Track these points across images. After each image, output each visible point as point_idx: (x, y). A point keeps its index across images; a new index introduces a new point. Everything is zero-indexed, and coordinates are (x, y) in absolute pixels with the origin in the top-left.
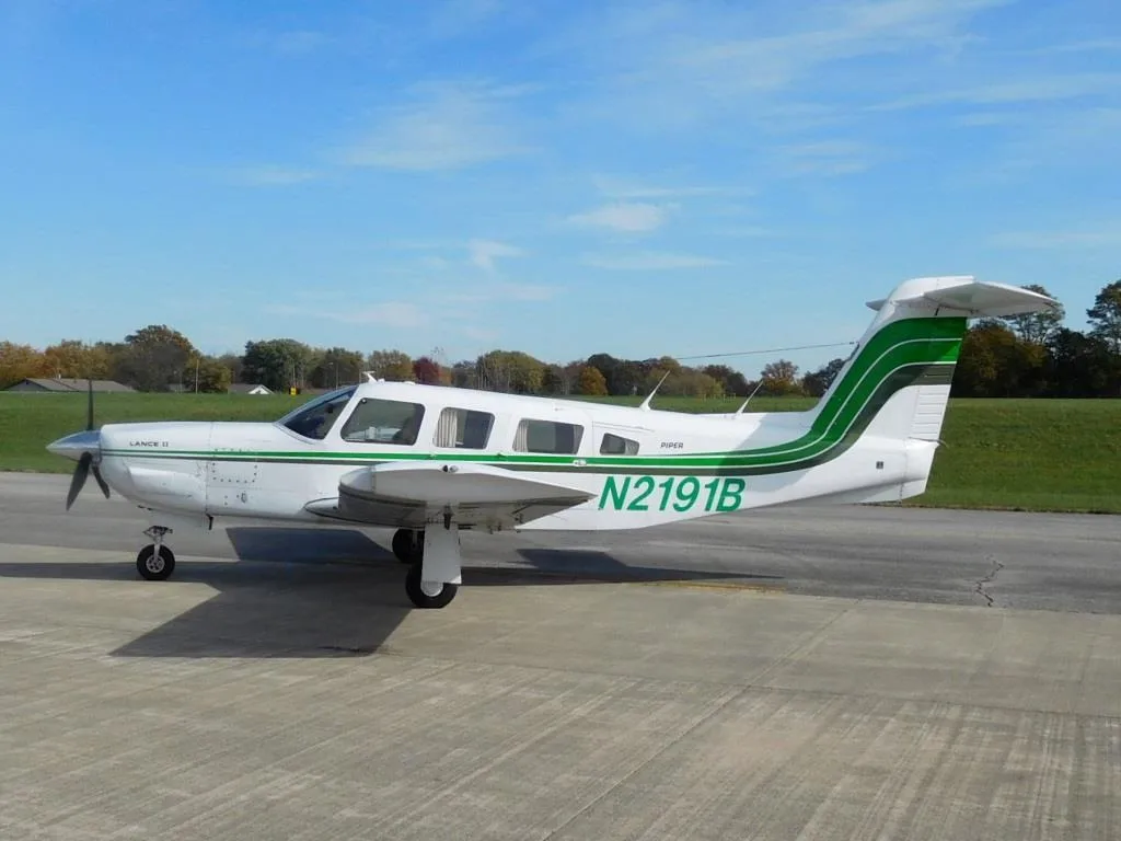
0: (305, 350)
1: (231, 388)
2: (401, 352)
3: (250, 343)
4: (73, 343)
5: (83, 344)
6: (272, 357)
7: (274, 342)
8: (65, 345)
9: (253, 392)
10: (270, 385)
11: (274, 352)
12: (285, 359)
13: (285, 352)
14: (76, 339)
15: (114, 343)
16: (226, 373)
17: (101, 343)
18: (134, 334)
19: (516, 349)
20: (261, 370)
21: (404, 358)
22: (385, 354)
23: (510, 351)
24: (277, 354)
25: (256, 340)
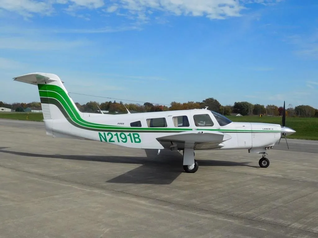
0: (250, 105)
1: (232, 114)
2: (275, 105)
3: (236, 103)
4: (191, 102)
5: (194, 102)
6: (242, 107)
7: (242, 102)
8: (189, 103)
9: (237, 115)
10: (241, 114)
11: (242, 105)
12: (245, 107)
13: (245, 105)
14: (192, 101)
15: (200, 102)
16: (230, 110)
17: (197, 102)
18: (205, 100)
19: (307, 105)
20: (239, 110)
21: (276, 107)
22: (271, 106)
23: (306, 105)
24: (243, 106)
25: (237, 102)
